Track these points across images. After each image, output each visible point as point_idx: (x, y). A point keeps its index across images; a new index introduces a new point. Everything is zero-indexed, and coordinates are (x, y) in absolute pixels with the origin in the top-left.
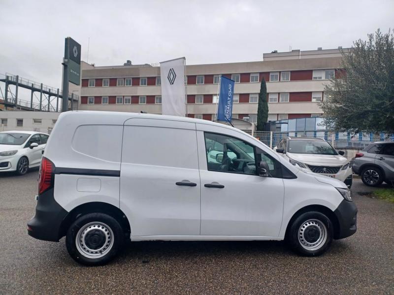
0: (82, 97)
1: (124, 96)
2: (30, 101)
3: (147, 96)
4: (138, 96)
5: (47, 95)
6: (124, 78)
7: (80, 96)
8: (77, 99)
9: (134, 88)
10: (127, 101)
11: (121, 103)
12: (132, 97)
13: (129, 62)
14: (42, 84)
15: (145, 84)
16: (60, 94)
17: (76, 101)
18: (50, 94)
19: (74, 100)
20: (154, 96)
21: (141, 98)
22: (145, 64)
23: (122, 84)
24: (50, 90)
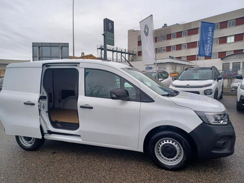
0: (138, 52)
1: (161, 48)
2: (112, 58)
3: (176, 45)
4: (170, 46)
5: (120, 54)
6: (162, 36)
7: (137, 51)
8: (136, 54)
9: (168, 41)
10: (164, 51)
11: (160, 52)
12: (167, 47)
13: (165, 25)
14: (117, 48)
15: (175, 37)
16: (127, 52)
17: (135, 55)
18: (122, 53)
19: (134, 54)
20: (181, 44)
21: (172, 47)
22: (176, 24)
23: (161, 40)
24: (121, 50)
